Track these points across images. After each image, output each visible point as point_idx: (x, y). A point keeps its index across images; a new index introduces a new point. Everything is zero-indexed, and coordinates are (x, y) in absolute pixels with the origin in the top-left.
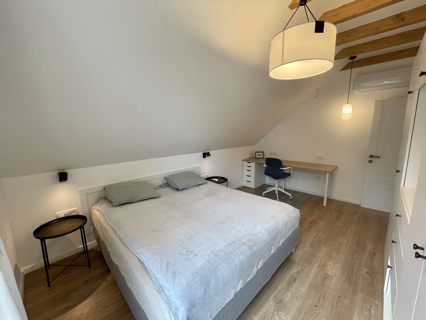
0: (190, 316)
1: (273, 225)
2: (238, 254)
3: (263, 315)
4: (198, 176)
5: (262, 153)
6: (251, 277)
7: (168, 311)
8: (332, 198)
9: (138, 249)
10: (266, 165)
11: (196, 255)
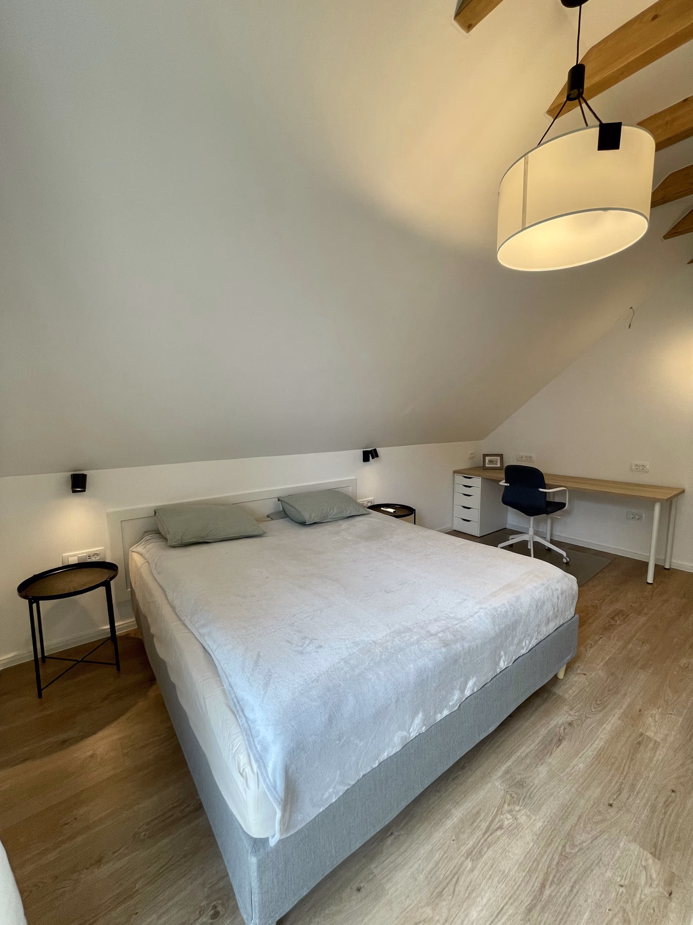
0: (293, 767)
1: (506, 604)
2: (415, 654)
3: (474, 808)
4: (350, 500)
5: (499, 458)
6: (446, 712)
7: (247, 749)
8: (670, 565)
9: (204, 626)
10: (506, 483)
11: (321, 647)
